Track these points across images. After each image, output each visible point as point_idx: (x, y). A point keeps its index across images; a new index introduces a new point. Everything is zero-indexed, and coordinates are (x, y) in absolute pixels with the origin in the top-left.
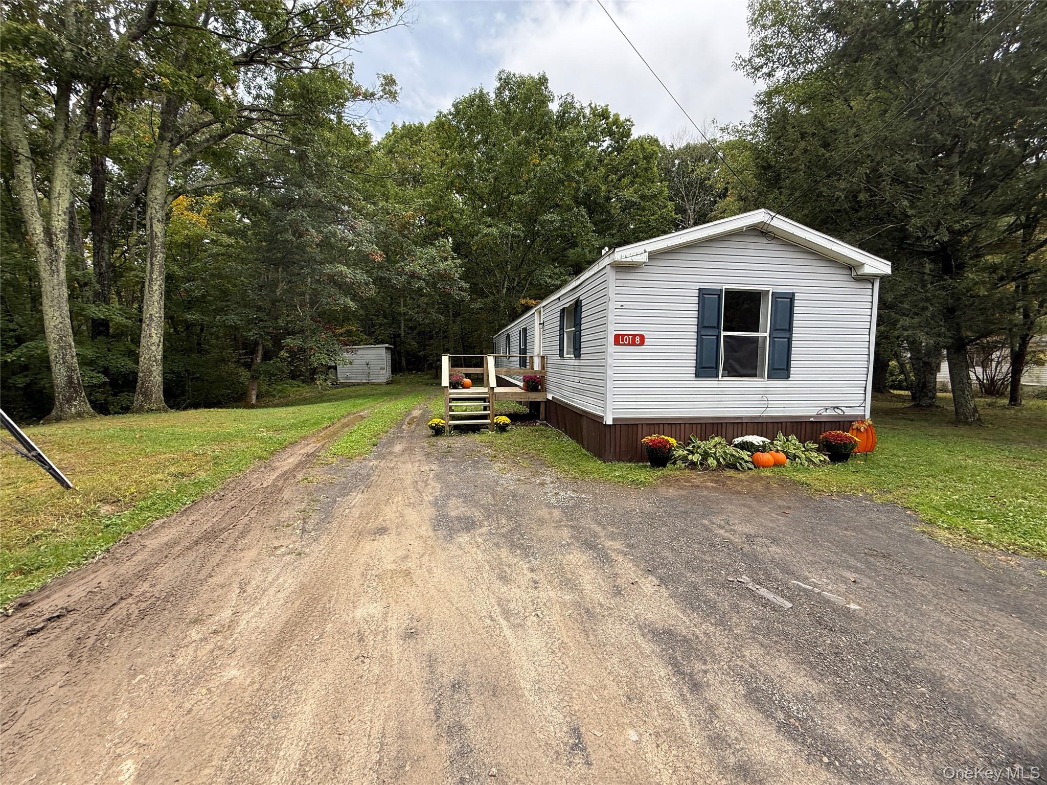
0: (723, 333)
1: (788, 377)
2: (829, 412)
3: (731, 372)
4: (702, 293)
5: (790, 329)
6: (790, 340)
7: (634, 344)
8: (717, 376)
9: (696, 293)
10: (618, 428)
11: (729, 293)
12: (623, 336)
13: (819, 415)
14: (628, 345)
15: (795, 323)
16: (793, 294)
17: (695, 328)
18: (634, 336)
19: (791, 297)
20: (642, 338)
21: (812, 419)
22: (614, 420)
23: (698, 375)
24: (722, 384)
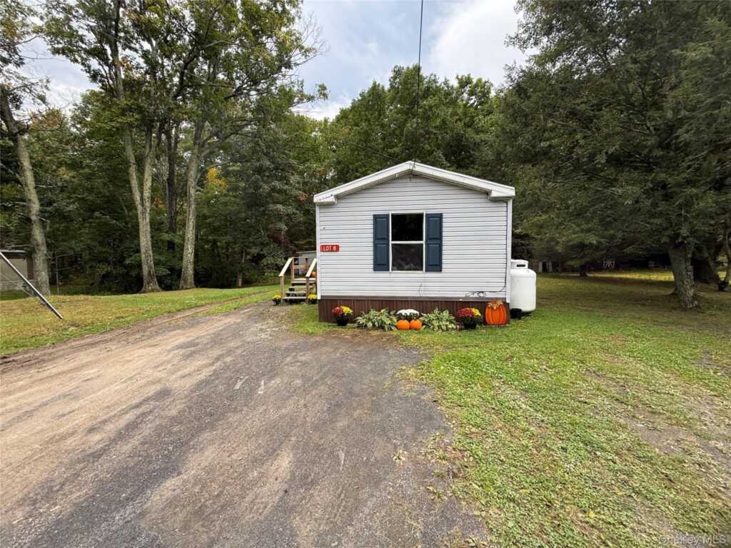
0: (391, 242)
1: (441, 271)
2: (476, 295)
3: (399, 266)
4: (376, 217)
5: (440, 238)
6: (441, 245)
7: (332, 251)
8: (388, 270)
9: (372, 218)
10: (325, 302)
11: (395, 217)
12: (326, 246)
13: (466, 297)
14: (329, 251)
15: (444, 234)
16: (441, 214)
17: (372, 240)
18: (332, 246)
19: (440, 216)
20: (338, 247)
21: (461, 300)
22: (322, 296)
23: (375, 269)
24: (392, 275)
